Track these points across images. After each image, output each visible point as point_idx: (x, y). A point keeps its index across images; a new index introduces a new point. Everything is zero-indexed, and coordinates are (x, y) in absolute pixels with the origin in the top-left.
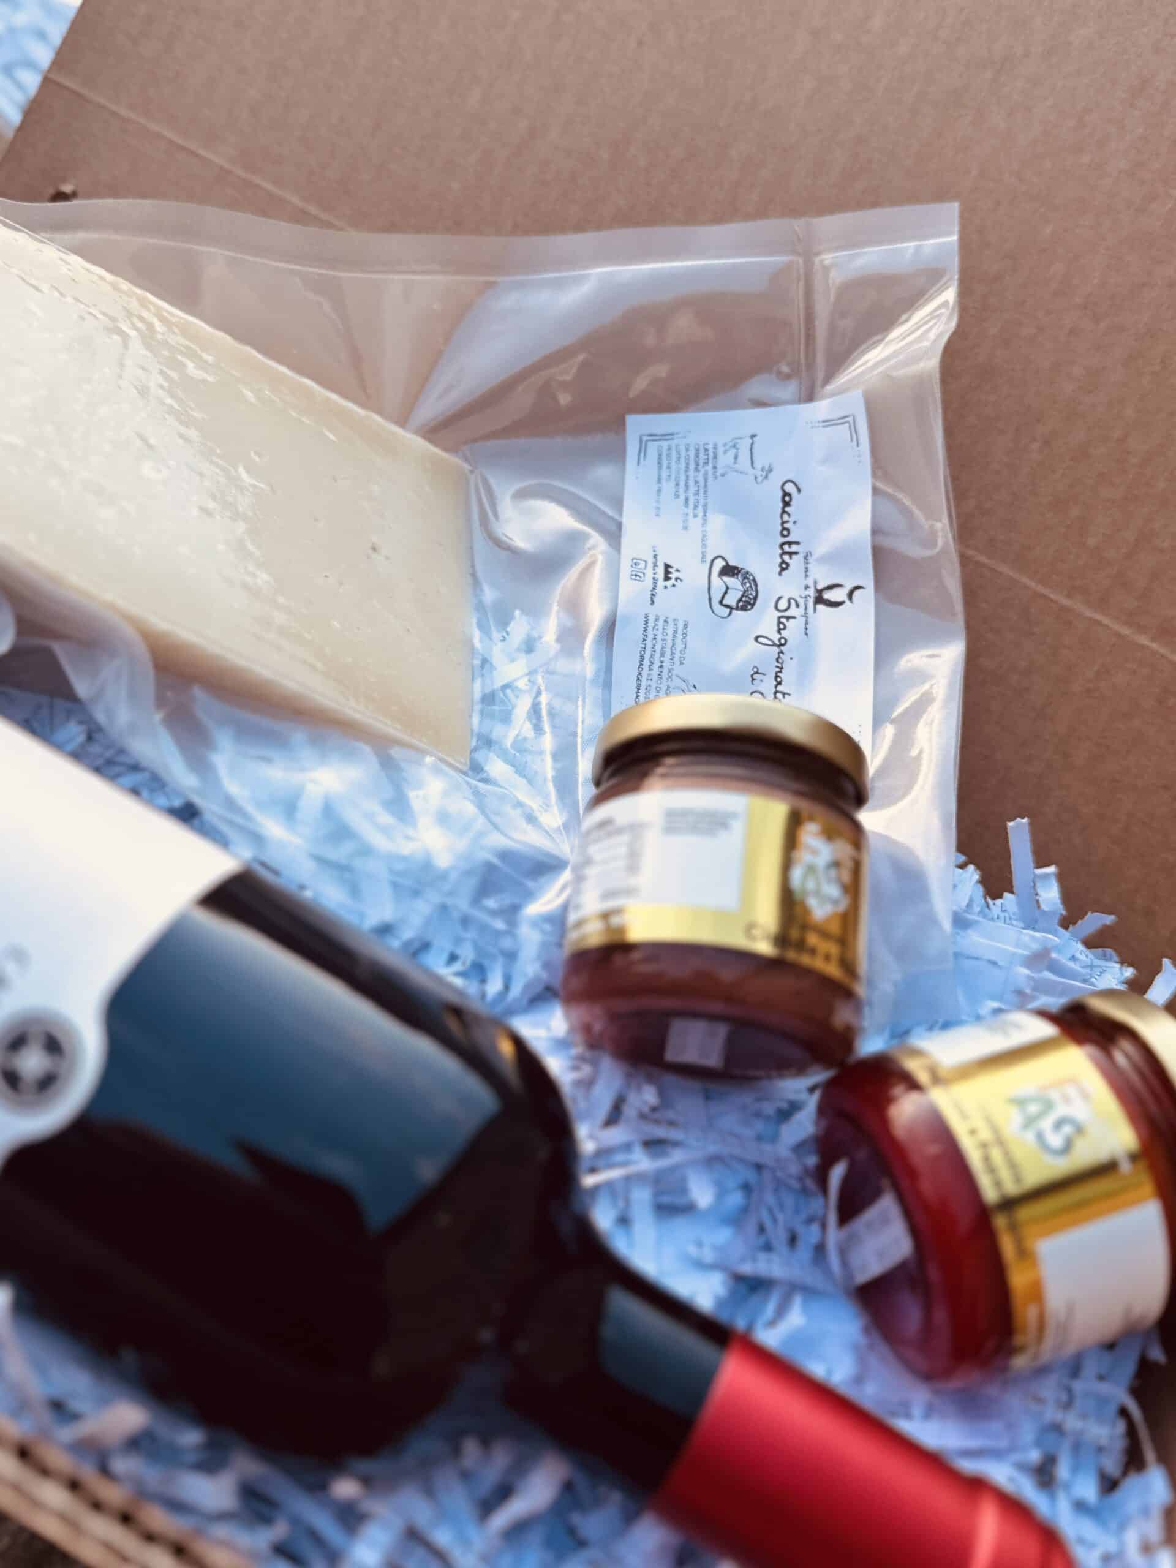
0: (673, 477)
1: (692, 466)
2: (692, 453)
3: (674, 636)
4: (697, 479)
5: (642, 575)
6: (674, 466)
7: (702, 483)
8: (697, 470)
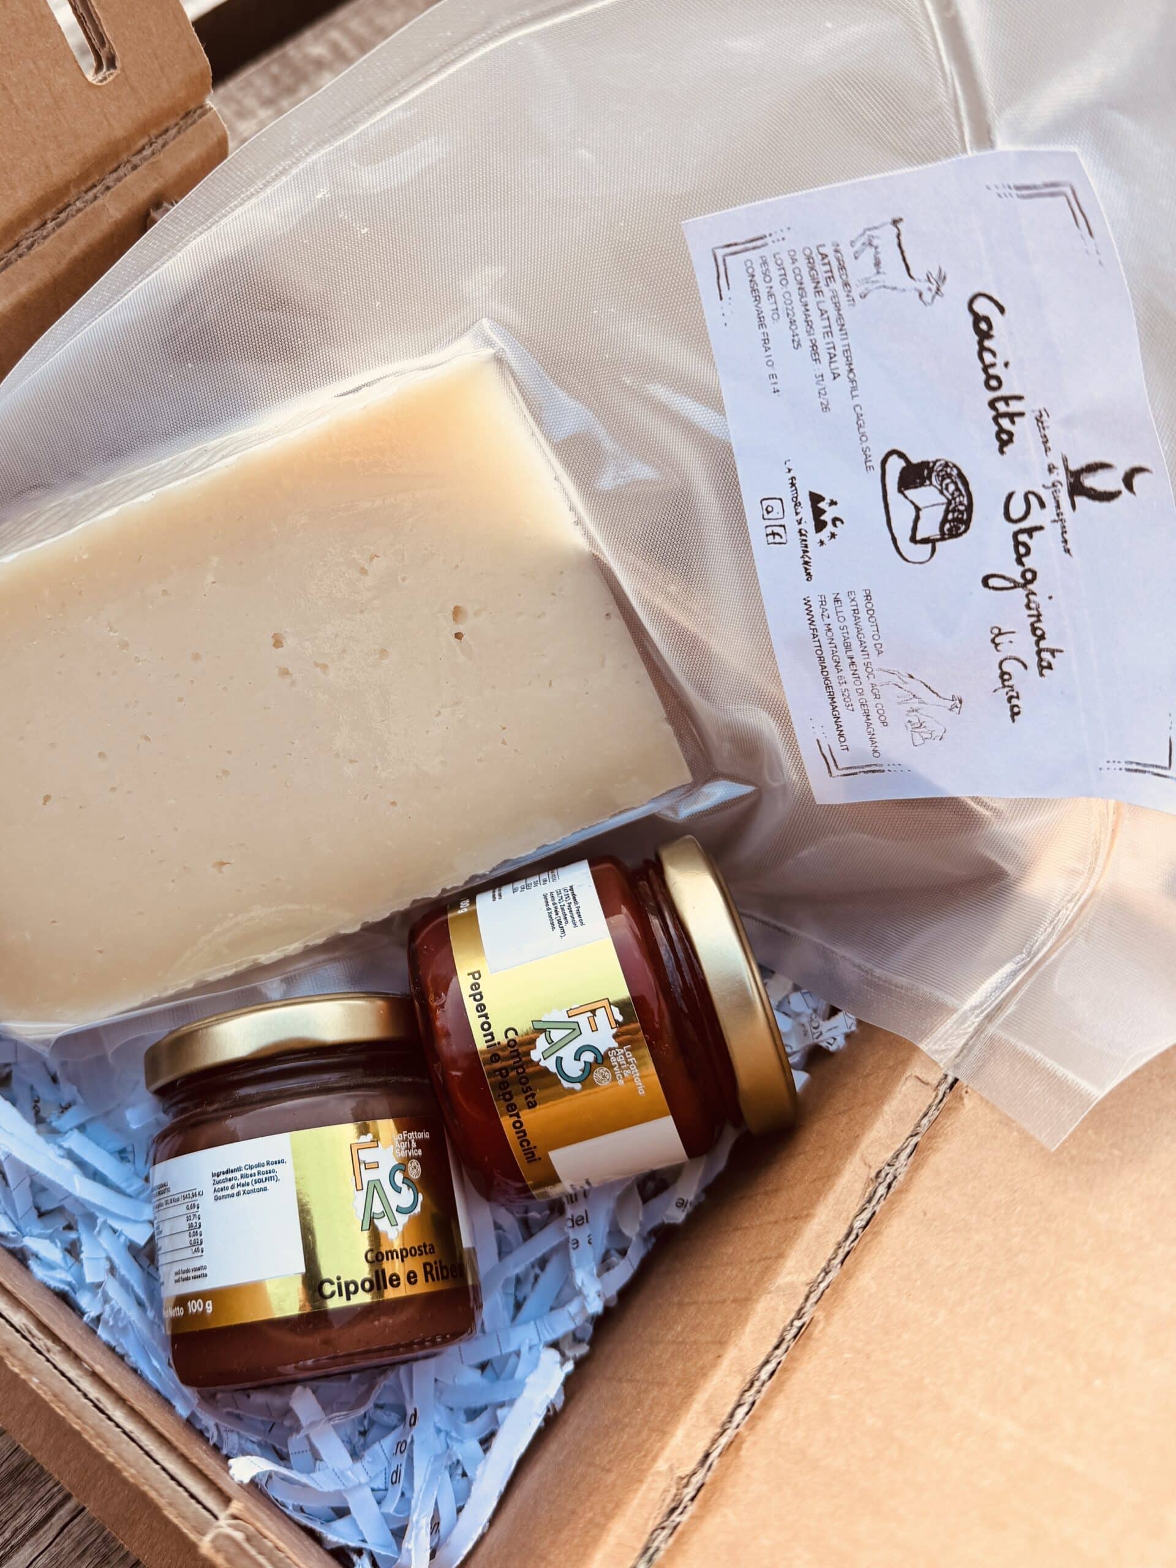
0: (782, 312)
1: (809, 286)
2: (802, 263)
3: (857, 618)
4: (822, 306)
5: (780, 530)
6: (778, 290)
7: (832, 313)
8: (818, 292)
